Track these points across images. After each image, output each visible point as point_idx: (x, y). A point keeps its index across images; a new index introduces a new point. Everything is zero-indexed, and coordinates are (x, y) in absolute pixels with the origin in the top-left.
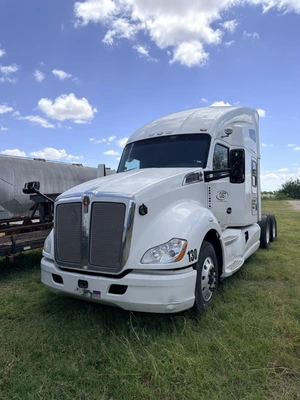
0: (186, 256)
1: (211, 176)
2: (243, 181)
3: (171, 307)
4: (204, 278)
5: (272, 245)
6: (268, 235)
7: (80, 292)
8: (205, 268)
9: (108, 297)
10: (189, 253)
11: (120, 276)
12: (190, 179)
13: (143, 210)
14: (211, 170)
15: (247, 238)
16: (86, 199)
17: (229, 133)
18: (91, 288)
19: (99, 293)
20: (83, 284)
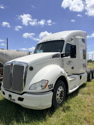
0: (47, 87)
1: (64, 55)
2: (75, 57)
3: (40, 107)
4: (58, 95)
5: (93, 80)
6: (91, 76)
7: (9, 99)
8: (59, 91)
9: (17, 102)
10: (49, 86)
11: (22, 94)
12: (54, 56)
13: (31, 69)
14: (64, 53)
15: (81, 78)
16: (12, 64)
17: (72, 39)
18: (13, 98)
19: (15, 100)
20: (10, 96)
